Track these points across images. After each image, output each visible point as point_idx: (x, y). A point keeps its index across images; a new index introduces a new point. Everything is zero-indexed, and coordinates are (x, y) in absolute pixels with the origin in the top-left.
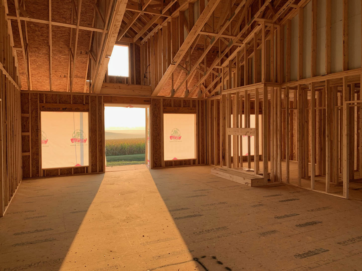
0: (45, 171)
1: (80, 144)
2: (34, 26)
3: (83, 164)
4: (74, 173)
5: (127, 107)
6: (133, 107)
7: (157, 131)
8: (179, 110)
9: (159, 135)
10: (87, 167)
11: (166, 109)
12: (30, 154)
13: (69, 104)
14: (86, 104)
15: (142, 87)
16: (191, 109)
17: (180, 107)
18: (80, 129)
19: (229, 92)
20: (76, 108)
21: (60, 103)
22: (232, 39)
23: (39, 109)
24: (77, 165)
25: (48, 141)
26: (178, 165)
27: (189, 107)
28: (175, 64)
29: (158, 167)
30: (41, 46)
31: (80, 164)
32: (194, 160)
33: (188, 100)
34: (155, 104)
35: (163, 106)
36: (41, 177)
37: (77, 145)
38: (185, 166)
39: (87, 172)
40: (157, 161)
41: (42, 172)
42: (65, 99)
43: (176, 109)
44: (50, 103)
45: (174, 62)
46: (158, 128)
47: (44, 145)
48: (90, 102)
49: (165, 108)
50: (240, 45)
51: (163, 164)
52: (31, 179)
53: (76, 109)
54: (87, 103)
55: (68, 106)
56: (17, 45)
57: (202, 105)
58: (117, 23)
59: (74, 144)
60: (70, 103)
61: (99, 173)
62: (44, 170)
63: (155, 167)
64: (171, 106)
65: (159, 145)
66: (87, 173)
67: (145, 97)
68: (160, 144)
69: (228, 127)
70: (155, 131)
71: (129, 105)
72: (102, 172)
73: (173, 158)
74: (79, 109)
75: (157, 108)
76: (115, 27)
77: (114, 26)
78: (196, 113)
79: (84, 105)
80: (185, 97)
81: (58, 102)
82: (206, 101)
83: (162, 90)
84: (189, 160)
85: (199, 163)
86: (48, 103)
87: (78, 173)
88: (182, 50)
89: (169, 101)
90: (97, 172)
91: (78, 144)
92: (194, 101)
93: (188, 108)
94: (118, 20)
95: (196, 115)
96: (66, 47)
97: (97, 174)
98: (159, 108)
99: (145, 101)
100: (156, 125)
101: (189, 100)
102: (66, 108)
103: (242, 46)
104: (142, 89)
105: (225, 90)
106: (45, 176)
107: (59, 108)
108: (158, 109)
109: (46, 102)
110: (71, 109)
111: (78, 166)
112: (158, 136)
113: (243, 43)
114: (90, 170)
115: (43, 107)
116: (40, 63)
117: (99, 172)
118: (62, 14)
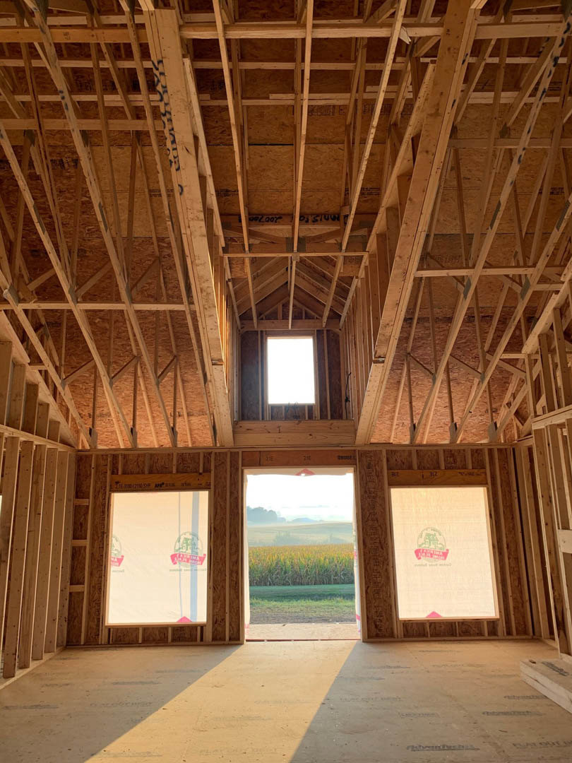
0: (112, 630)
1: (190, 568)
2: (100, 320)
3: (196, 619)
4: (173, 640)
5: (299, 474)
6: (311, 473)
7: (376, 536)
8: (436, 477)
9: (382, 548)
10: (202, 627)
11: (398, 476)
12: (85, 588)
13: (170, 475)
14: (204, 471)
15: (332, 424)
16: (471, 474)
17: (437, 471)
18: (191, 531)
19: (548, 423)
20: (183, 482)
21: (151, 472)
22: (526, 275)
23: (108, 488)
24: (181, 620)
25: (124, 558)
26: (443, 636)
27: (465, 467)
28: (383, 362)
29: (384, 636)
30: (122, 358)
31: (189, 617)
32: (492, 623)
33: (459, 451)
34: (370, 464)
35: (389, 469)
36: (101, 644)
37: (184, 570)
38: (463, 638)
39: (202, 640)
40: (381, 621)
41: (104, 634)
42: (163, 463)
43: (427, 473)
44: (132, 473)
45: (380, 357)
46: (380, 526)
47: (116, 567)
48: (213, 468)
49: (393, 474)
50: (554, 287)
51: (398, 630)
52: (82, 648)
53: (183, 485)
54: (207, 470)
55: (166, 479)
56: (80, 361)
57: (504, 461)
58: (203, 284)
59: (177, 566)
60: (171, 472)
61: (229, 645)
62: (109, 629)
63: (377, 636)
64: (410, 467)
65: (386, 574)
66: (202, 643)
67: (340, 448)
68: (386, 569)
69: (559, 528)
70: (373, 536)
71: (302, 469)
72: (237, 642)
73: (429, 613)
74: (189, 484)
75: (374, 474)
76: (204, 294)
77: (202, 292)
78: (487, 484)
79: (201, 474)
80: (451, 443)
81: (146, 472)
82: (514, 449)
83: (401, 428)
84: (477, 622)
85: (509, 633)
86: (128, 474)
87: (185, 640)
88: (388, 324)
89: (406, 454)
90: (225, 640)
91: (185, 567)
92: (477, 452)
93: (462, 471)
94: (202, 277)
95: (485, 488)
96: (169, 354)
97: (224, 645)
98: (380, 474)
99: (340, 457)
100: (373, 520)
101: (464, 450)
102: (163, 484)
103: (561, 290)
104: (331, 428)
105: (539, 416)
106: (111, 642)
107: (149, 485)
108: (378, 476)
109: (124, 473)
110: (173, 485)
111: (184, 623)
112: (380, 549)
113: (563, 283)
114: (208, 635)
115: (117, 483)
116: (128, 392)
117: (230, 639)
118: (146, 291)
